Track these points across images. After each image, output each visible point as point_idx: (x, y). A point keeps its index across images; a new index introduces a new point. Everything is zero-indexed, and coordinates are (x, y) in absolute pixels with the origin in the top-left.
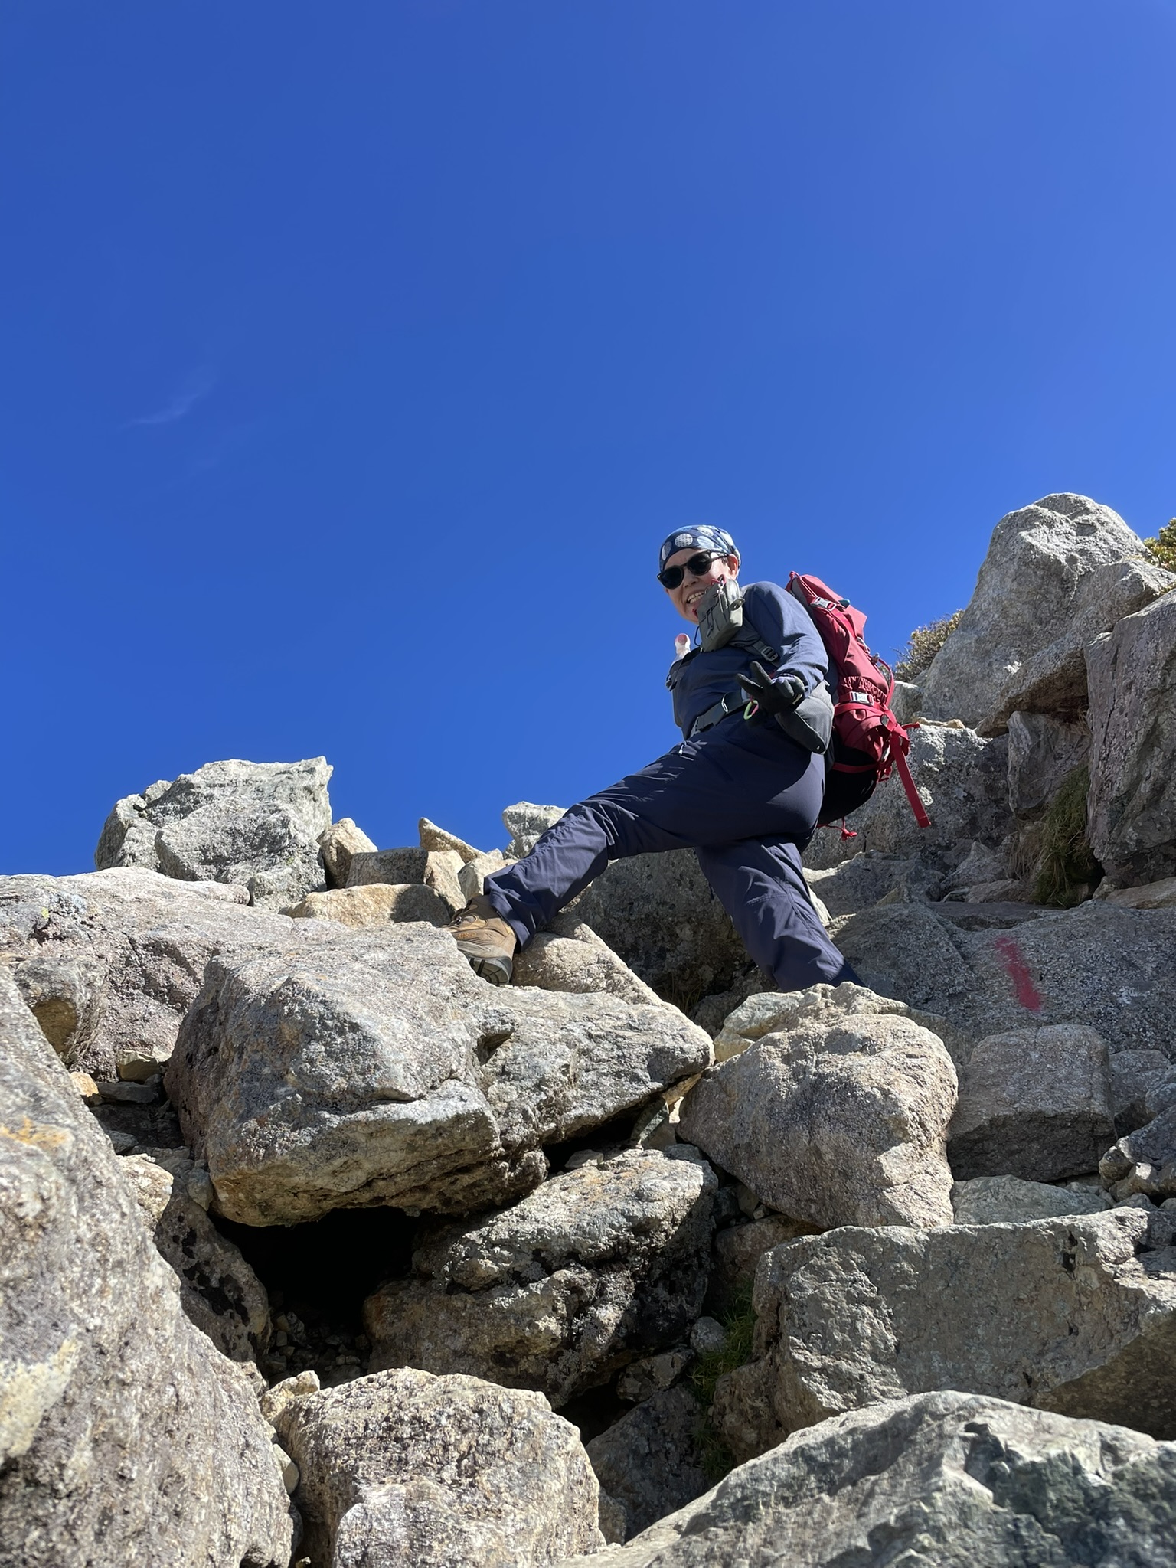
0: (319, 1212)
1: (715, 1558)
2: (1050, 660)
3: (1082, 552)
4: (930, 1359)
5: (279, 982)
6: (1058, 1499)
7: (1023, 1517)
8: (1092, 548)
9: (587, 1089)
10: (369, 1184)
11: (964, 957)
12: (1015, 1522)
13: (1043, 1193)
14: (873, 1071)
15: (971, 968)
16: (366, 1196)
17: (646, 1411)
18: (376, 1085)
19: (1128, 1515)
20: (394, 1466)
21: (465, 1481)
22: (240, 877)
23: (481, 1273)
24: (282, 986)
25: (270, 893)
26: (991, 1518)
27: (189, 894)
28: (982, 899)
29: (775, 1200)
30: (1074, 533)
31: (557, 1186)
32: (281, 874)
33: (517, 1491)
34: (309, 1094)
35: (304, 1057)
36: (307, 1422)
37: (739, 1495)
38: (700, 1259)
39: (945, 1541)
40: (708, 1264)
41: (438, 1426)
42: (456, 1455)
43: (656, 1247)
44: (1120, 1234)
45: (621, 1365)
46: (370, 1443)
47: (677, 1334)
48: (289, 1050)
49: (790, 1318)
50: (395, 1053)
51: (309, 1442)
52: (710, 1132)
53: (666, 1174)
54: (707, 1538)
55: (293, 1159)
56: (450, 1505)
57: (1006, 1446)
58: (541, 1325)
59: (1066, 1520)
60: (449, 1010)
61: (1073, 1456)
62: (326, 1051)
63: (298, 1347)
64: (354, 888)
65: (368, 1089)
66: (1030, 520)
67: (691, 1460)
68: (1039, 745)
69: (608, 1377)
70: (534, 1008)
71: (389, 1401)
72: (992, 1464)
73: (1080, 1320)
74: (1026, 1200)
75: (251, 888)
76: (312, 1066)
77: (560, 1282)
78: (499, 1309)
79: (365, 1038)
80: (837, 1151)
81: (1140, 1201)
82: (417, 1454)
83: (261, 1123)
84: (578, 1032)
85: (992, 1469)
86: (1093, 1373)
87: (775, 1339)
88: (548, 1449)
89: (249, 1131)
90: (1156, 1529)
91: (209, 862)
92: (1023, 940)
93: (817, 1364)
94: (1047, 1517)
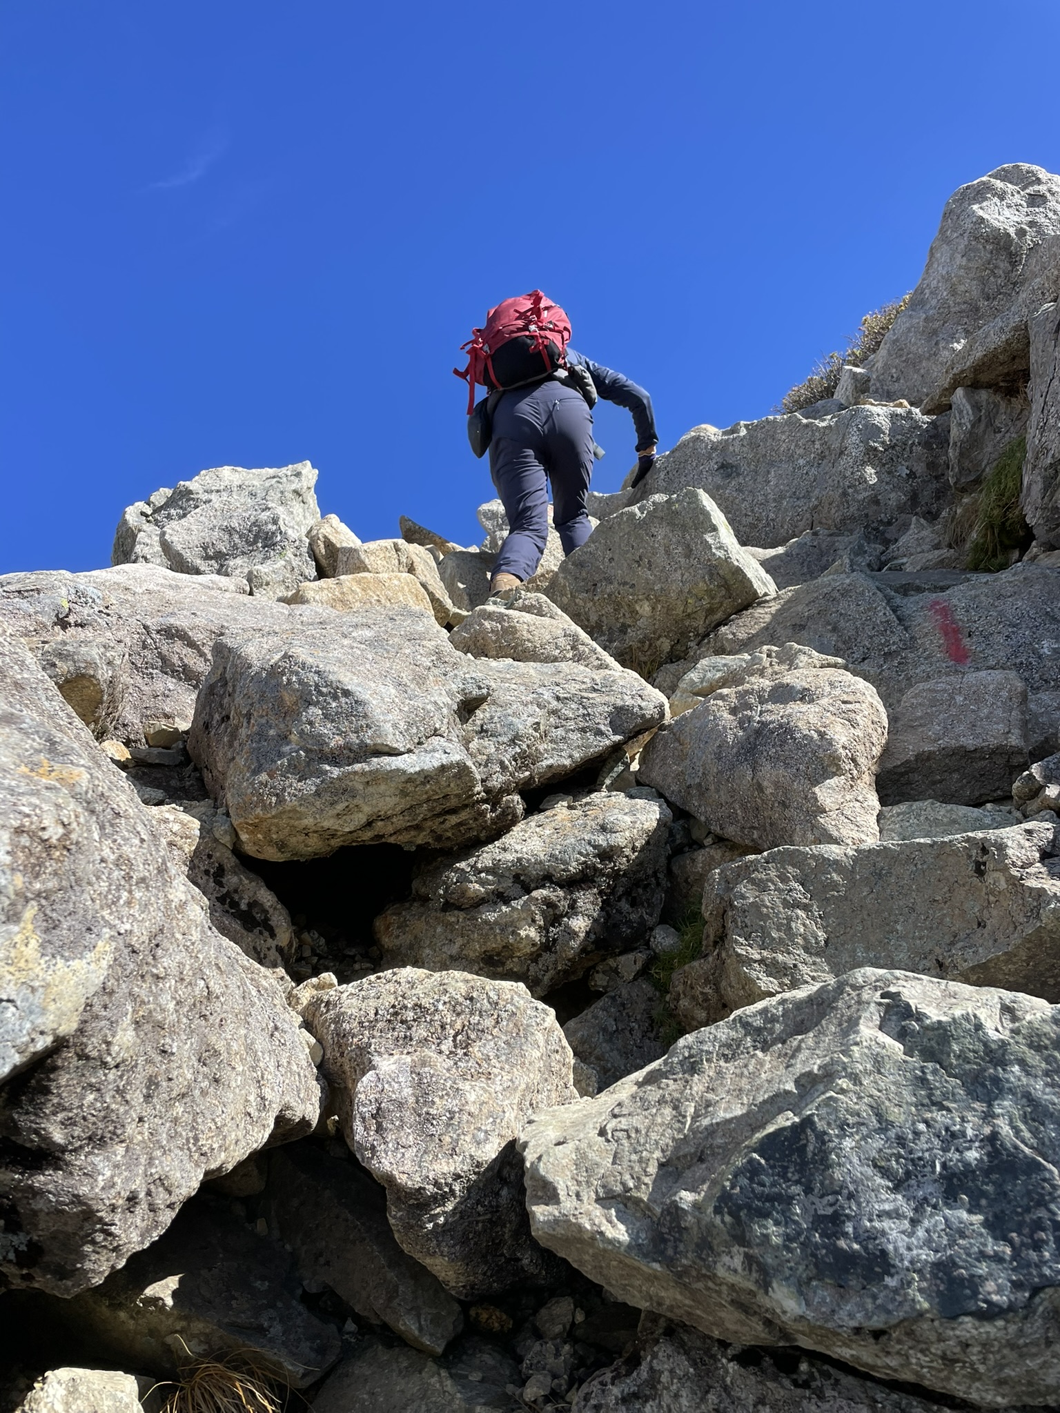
0: (329, 849)
1: (666, 1102)
2: (994, 335)
3: (1032, 224)
4: (854, 951)
5: (277, 657)
6: (960, 1051)
7: (930, 1065)
8: (1041, 219)
9: (556, 743)
10: (369, 824)
11: (899, 619)
12: (922, 1069)
13: (960, 814)
14: (811, 716)
15: (906, 629)
16: (367, 835)
17: (613, 998)
18: (368, 741)
19: (1022, 1063)
20: (401, 1042)
21: (460, 1052)
22: (239, 570)
23: (470, 894)
24: (280, 660)
25: (267, 584)
26: (901, 1066)
27: (194, 586)
28: (918, 568)
29: (722, 829)
30: (1025, 204)
31: (533, 824)
32: (275, 566)
33: (503, 1058)
34: (311, 750)
35: (304, 719)
36: (328, 1011)
37: (687, 1054)
38: (657, 878)
39: (861, 1084)
40: (665, 883)
41: (437, 1010)
42: (452, 1032)
43: (619, 870)
44: (1027, 844)
45: (591, 964)
46: (380, 1025)
47: (638, 938)
48: (289, 714)
49: (734, 921)
50: (383, 714)
51: (329, 1026)
52: (665, 775)
53: (627, 811)
54: (659, 1088)
55: (301, 805)
56: (448, 1070)
57: (916, 1008)
58: (523, 933)
59: (967, 1067)
60: (431, 678)
61: (975, 1016)
62: (323, 714)
63: (320, 957)
64: (342, 577)
65: (362, 745)
66: (981, 193)
67: (652, 1035)
68: (980, 420)
69: (581, 974)
70: (508, 676)
71: (395, 992)
72: (903, 1023)
73: (988, 916)
74: (945, 820)
75: (250, 580)
76: (312, 727)
77: (537, 899)
78: (486, 922)
79: (356, 702)
80: (777, 785)
81: (1047, 817)
82: (420, 1032)
83: (271, 777)
84: (547, 695)
85: (903, 1027)
86: (998, 958)
87: (721, 939)
88: (528, 1026)
89: (260, 782)
90: (1047, 1073)
91: (211, 558)
92: (955, 601)
93: (757, 957)
94: (951, 1064)
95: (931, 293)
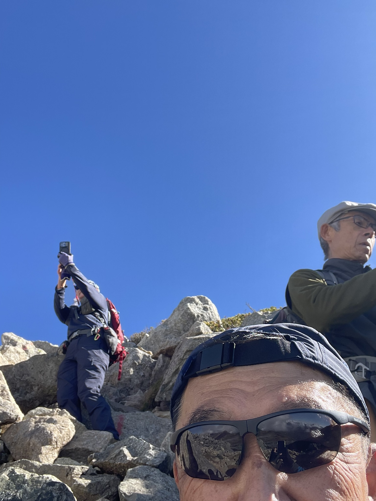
3: (202, 315)
6: (19, 480)
8: (205, 315)
12: (10, 483)
13: (74, 463)
14: (52, 428)
19: (28, 484)
28: (128, 405)
30: (202, 309)
61: (25, 475)
66: (192, 301)
92: (126, 417)
94: (16, 483)
95: (170, 323)
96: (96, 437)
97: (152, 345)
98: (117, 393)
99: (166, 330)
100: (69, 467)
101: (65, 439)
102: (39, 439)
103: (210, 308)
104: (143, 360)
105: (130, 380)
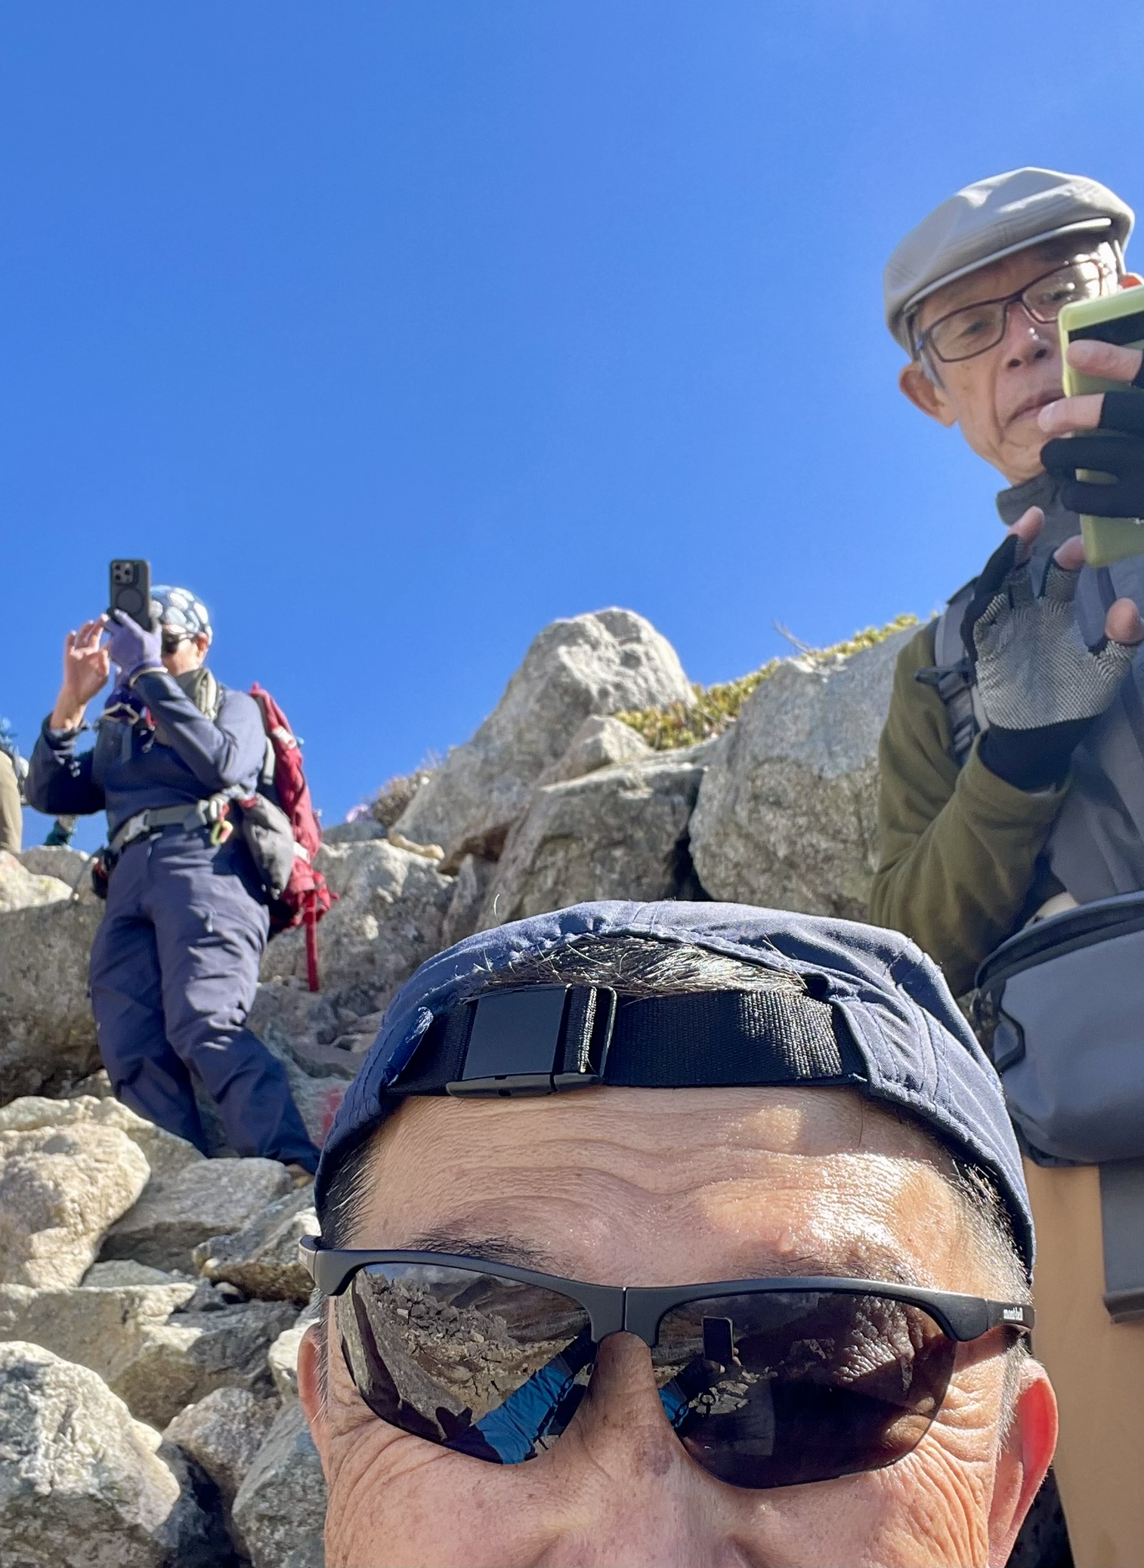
3: (618, 686)
8: (629, 684)
14: (60, 1168)
30: (617, 661)
44: (167, 1300)
66: (574, 635)
74: (135, 1279)
95: (498, 732)
96: (225, 1180)
97: (441, 821)
98: (321, 1010)
99: (486, 761)
100: (127, 1293)
101: (113, 1201)
102: (18, 1211)
103: (647, 654)
104: (409, 882)
105: (370, 959)
